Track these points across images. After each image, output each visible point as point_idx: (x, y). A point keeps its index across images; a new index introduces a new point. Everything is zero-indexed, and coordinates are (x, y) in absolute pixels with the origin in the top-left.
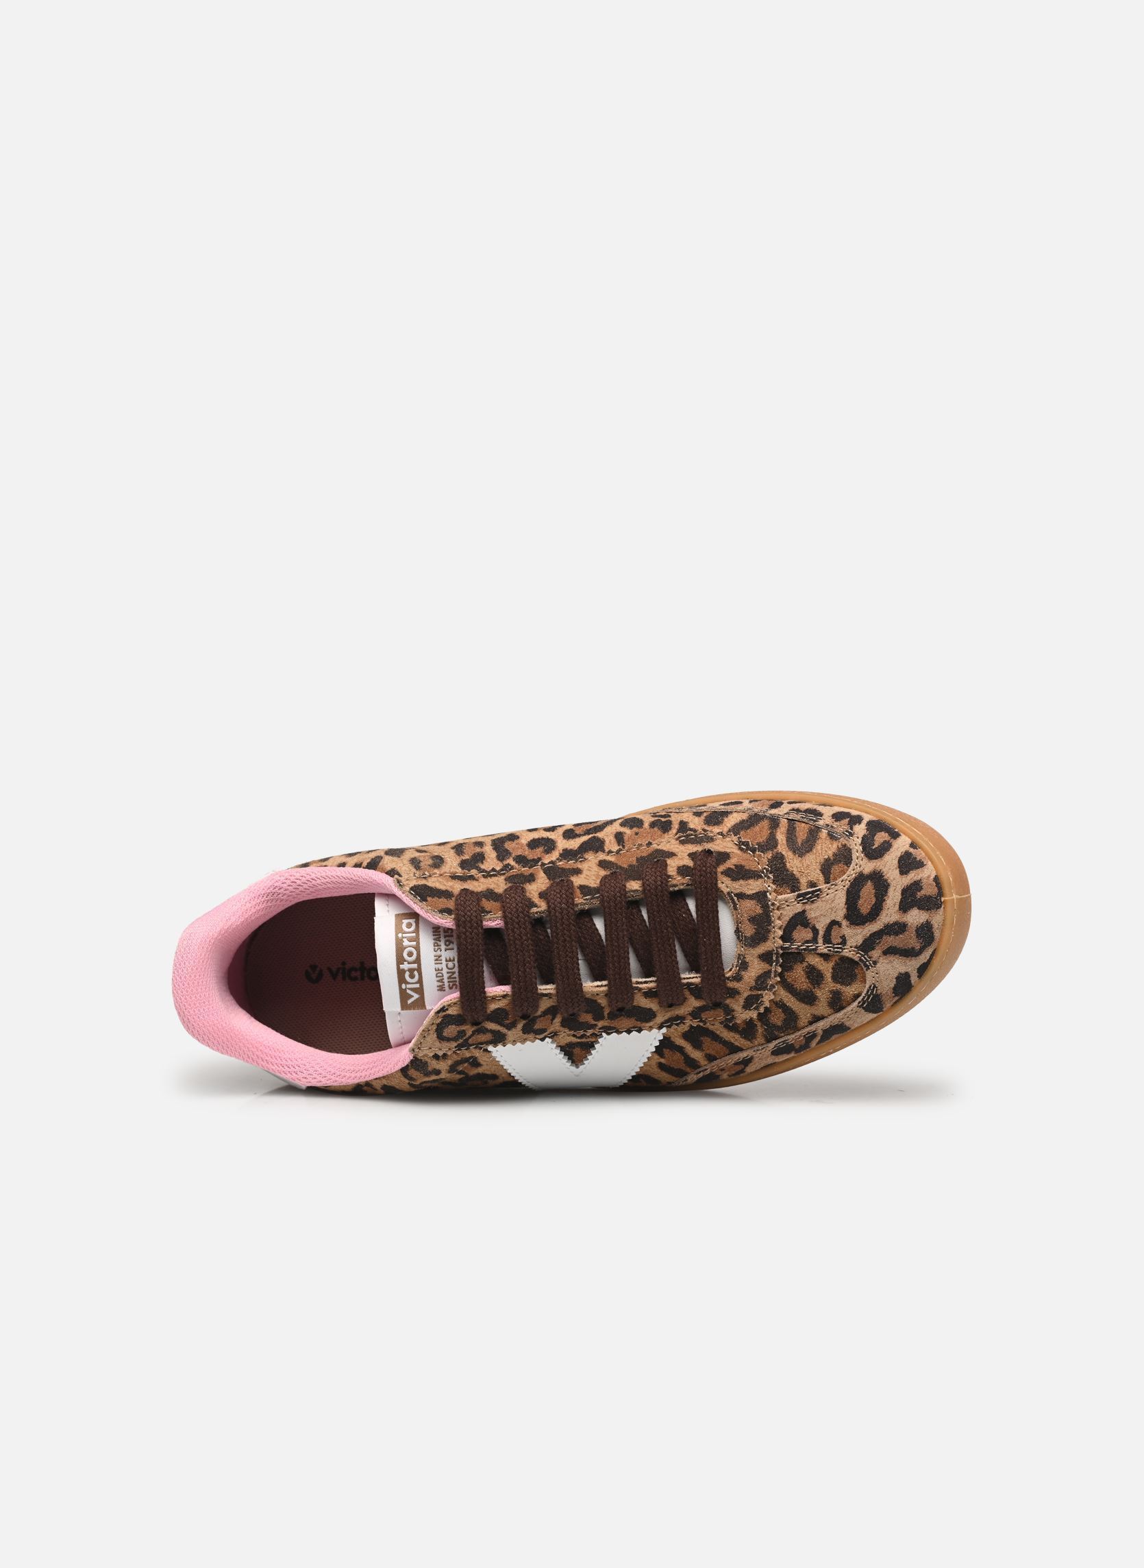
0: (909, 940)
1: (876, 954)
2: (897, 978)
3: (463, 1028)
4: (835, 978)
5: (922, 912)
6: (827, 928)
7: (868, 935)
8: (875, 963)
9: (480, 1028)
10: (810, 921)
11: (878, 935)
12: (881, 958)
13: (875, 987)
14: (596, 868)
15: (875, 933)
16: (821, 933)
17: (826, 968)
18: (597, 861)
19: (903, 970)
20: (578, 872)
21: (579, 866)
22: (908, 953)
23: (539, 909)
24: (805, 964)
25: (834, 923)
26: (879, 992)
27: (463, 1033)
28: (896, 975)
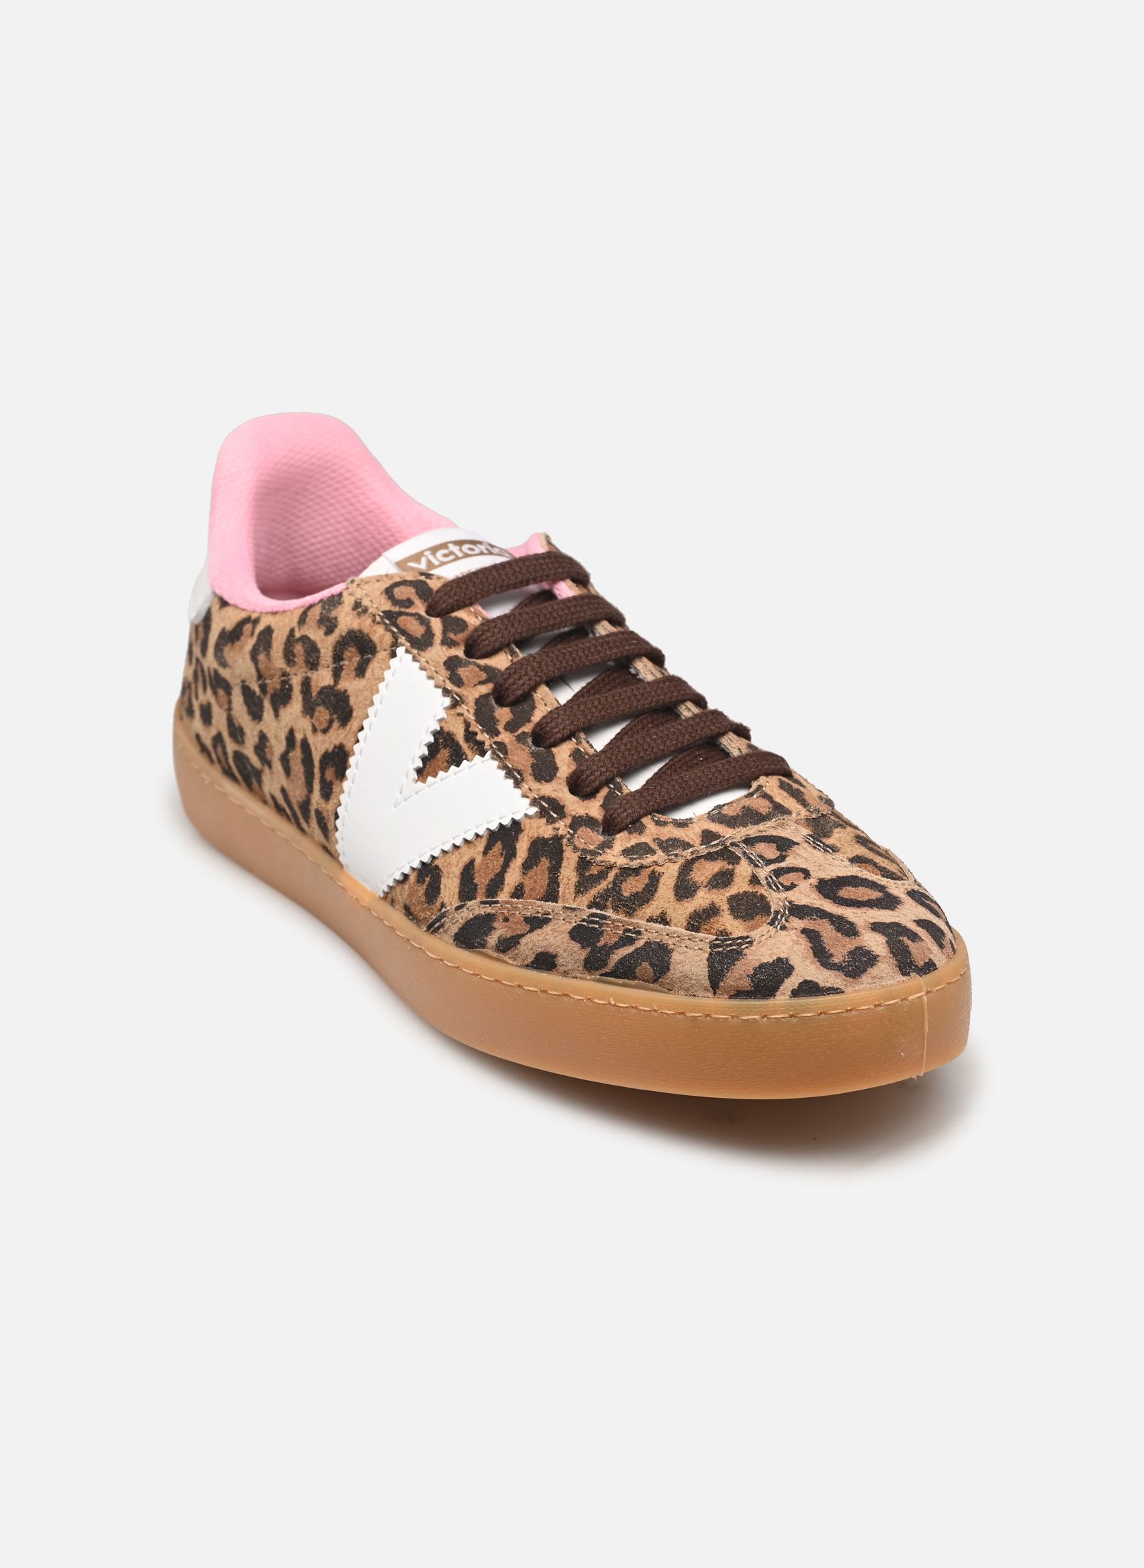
0: (839, 947)
1: (797, 923)
2: (779, 960)
3: (417, 601)
4: (732, 900)
5: (886, 945)
6: (793, 868)
7: (816, 906)
8: (783, 928)
9: (426, 619)
10: (788, 851)
11: (822, 914)
12: (794, 931)
13: (751, 943)
15: (823, 911)
16: (783, 865)
17: (740, 885)
19: (794, 961)
22: (821, 954)
24: (730, 867)
25: (806, 874)
26: (745, 951)
27: (409, 603)
28: (783, 956)
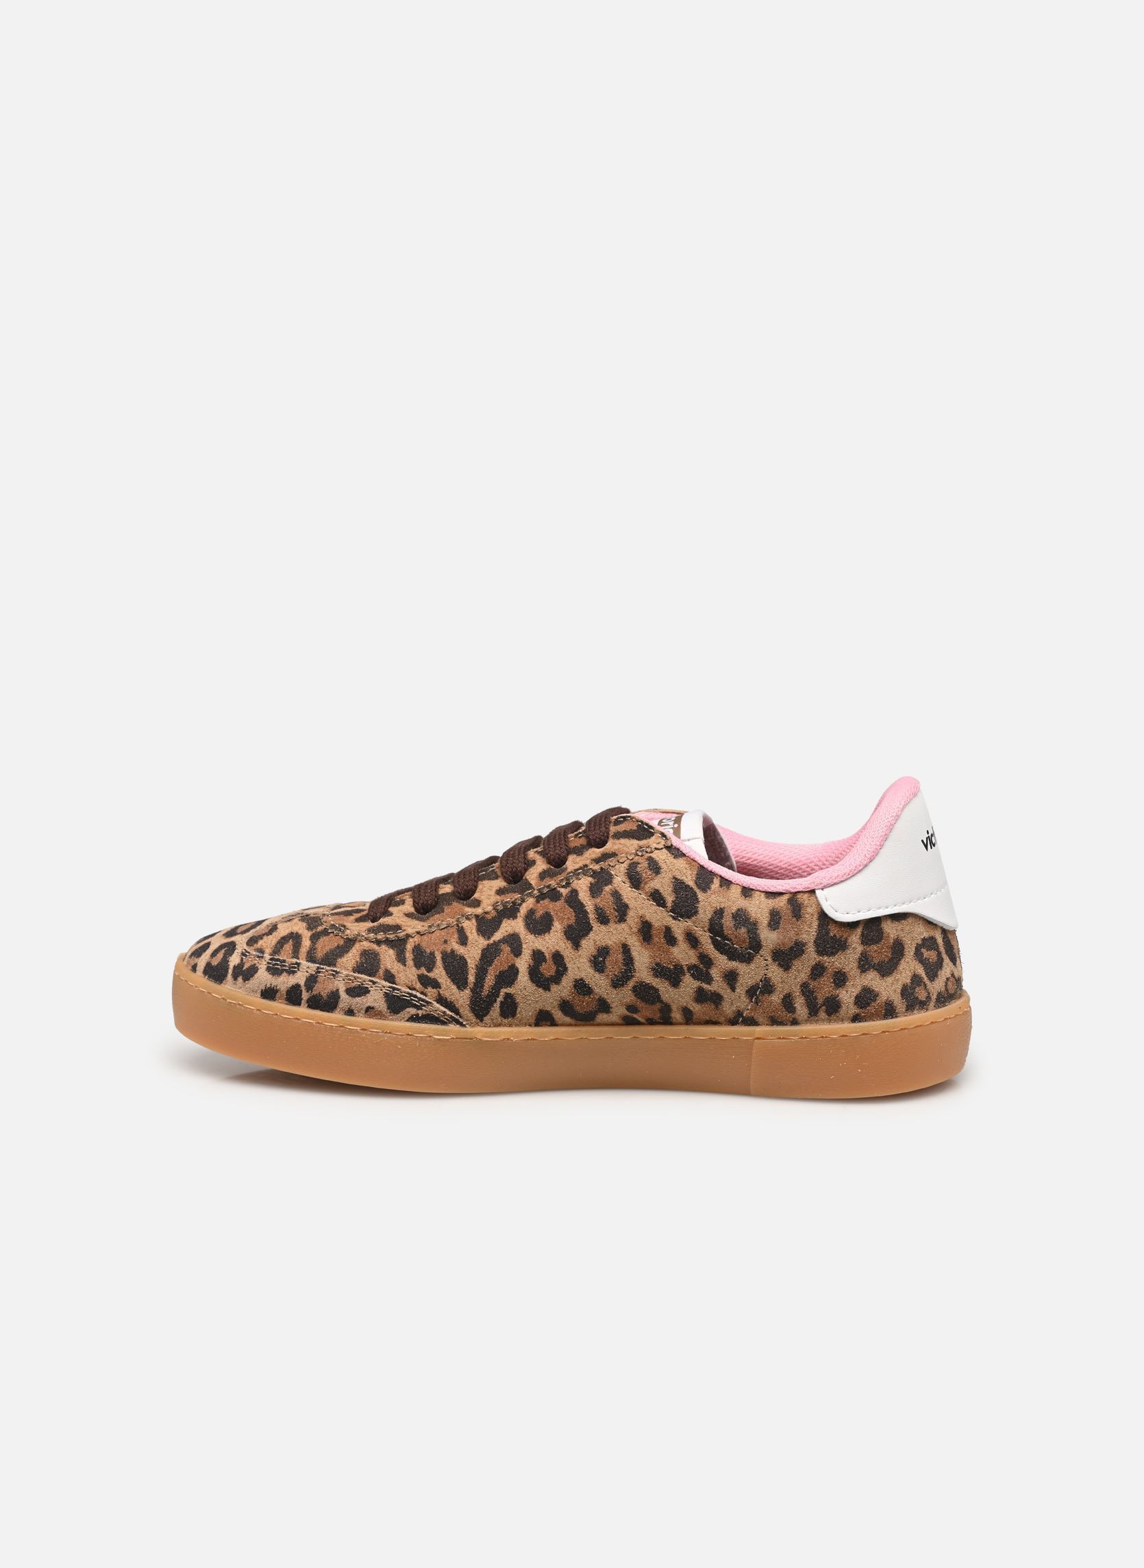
14: (482, 898)
18: (482, 905)
20: (500, 892)
21: (498, 897)
23: (535, 850)
